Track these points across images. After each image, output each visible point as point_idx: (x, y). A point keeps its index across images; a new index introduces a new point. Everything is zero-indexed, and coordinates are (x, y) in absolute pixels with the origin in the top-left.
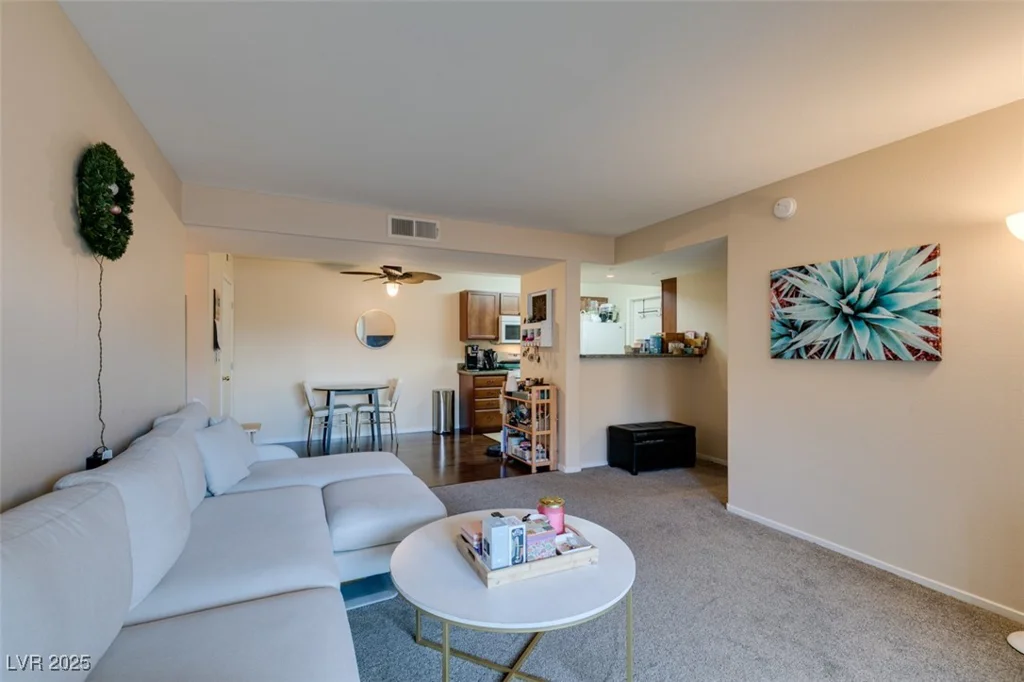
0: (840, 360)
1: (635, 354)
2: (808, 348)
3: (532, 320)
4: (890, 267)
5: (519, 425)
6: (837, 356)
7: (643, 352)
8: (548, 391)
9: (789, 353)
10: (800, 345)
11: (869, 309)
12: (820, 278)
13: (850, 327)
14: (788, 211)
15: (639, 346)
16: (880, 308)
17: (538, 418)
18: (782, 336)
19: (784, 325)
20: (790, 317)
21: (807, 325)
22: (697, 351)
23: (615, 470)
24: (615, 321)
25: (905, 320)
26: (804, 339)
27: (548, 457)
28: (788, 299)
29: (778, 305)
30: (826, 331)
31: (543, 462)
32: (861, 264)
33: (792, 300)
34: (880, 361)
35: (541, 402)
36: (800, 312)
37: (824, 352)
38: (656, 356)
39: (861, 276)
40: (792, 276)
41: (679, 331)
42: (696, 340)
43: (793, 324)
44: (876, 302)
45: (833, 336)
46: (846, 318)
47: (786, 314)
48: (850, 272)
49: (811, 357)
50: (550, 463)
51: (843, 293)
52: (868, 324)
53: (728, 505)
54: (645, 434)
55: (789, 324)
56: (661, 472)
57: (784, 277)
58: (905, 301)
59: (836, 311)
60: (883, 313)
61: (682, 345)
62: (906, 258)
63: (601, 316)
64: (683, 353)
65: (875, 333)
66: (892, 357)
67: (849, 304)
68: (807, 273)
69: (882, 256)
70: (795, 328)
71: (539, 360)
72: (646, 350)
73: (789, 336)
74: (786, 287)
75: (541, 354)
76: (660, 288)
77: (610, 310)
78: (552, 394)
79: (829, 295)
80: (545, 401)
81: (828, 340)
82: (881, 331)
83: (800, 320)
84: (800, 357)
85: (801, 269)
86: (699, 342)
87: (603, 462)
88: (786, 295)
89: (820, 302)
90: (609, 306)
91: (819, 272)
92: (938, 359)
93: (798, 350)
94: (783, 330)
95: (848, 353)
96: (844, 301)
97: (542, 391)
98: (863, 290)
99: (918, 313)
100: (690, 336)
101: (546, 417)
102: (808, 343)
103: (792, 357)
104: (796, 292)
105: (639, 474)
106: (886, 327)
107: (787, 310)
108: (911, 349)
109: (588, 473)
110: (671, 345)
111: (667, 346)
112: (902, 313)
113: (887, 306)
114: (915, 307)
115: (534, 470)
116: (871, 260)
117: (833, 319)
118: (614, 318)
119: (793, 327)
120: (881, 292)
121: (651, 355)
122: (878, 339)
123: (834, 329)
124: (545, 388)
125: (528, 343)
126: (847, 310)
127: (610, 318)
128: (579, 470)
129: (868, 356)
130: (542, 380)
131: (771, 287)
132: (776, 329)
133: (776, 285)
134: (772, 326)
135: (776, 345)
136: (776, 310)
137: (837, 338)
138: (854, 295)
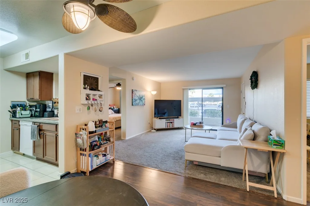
5: (102, 146)
11: (141, 98)
12: (138, 93)
21: (137, 100)
26: (136, 102)
32: (141, 92)
37: (137, 105)
44: (142, 98)
59: (139, 98)
60: (142, 99)
83: (136, 99)
85: (136, 90)
89: (138, 96)
91: (138, 91)
103: (135, 106)
107: (135, 97)
108: (144, 104)
114: (144, 98)
119: (136, 100)
120: (142, 96)
122: (142, 103)
129: (141, 105)
131: (132, 93)
132: (134, 101)
133: (133, 92)
134: (132, 100)
135: (134, 103)
136: (133, 97)
137: (139, 102)
138: (140, 96)
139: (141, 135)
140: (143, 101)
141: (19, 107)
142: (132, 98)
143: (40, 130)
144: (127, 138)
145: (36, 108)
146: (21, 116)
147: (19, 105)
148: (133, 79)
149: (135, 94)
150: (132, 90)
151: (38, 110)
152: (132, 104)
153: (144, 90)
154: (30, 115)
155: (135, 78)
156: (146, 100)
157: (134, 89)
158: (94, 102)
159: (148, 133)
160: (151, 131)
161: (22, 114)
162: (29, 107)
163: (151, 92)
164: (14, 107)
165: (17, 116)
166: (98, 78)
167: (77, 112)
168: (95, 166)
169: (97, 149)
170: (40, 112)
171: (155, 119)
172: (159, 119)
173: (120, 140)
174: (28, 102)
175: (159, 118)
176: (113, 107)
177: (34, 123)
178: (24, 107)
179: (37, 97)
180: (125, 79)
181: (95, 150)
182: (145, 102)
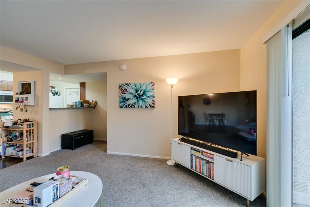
0: (136, 108)
1: (71, 107)
2: (129, 105)
3: (22, 93)
4: (146, 86)
5: (14, 141)
6: (135, 107)
7: (74, 107)
8: (33, 124)
9: (124, 106)
10: (127, 104)
11: (142, 96)
12: (131, 87)
13: (138, 100)
14: (124, 68)
15: (73, 105)
16: (144, 96)
17: (27, 136)
18: (122, 102)
19: (123, 99)
21: (128, 99)
22: (93, 106)
23: (65, 150)
24: (59, 96)
25: (149, 98)
26: (128, 103)
27: (32, 152)
28: (124, 92)
29: (121, 93)
30: (133, 101)
31: (30, 155)
32: (140, 85)
33: (125, 92)
34: (144, 108)
35: (28, 129)
36: (127, 96)
37: (132, 106)
38: (79, 108)
39: (140, 88)
40: (125, 86)
41: (86, 100)
42: (93, 103)
43: (125, 99)
44: (143, 94)
45: (134, 102)
46: (137, 97)
47: (123, 96)
48: (138, 86)
49: (129, 107)
50: (34, 154)
51: (137, 91)
52: (142, 99)
53: (107, 152)
54: (77, 135)
55: (124, 99)
56: (83, 147)
58: (149, 94)
59: (135, 96)
60: (145, 97)
61: (88, 104)
62: (149, 85)
63: (52, 93)
64: (89, 107)
65: (143, 102)
67: (138, 94)
68: (128, 85)
69: (144, 83)
70: (126, 100)
71: (27, 111)
72: (75, 106)
73: (124, 102)
74: (123, 89)
75: (28, 108)
76: (79, 85)
77: (56, 91)
78: (34, 125)
79: (133, 92)
80: (31, 128)
81: (133, 103)
82: (144, 101)
83: (127, 98)
84: (127, 107)
85: (127, 84)
86: (94, 103)
87: (60, 148)
88: (123, 91)
89: (131, 93)
90: (56, 90)
91: (131, 85)
92: (153, 107)
93: (126, 106)
94: (122, 100)
95: (137, 107)
96: (137, 93)
97: (30, 124)
98: (141, 91)
99: (151, 97)
100: (91, 101)
101: (31, 135)
102: (129, 104)
103: (125, 108)
104: (126, 90)
105: (75, 149)
106: (145, 100)
108: (150, 105)
109: (53, 154)
110: (84, 104)
111: (83, 105)
112: (148, 97)
113: (145, 95)
114: (151, 96)
115: (25, 159)
116: (142, 84)
117: (134, 98)
118: (58, 94)
120: (144, 92)
121: (77, 108)
122: (144, 103)
123: (134, 100)
124: (31, 123)
125: (19, 104)
127: (57, 94)
128: (49, 154)
129: (142, 107)
130: (29, 119)
133: (121, 88)
134: (119, 99)
135: (121, 104)
136: (121, 95)
137: (135, 102)
138: (139, 92)
140: (149, 101)
150: (119, 85)
182: (155, 103)
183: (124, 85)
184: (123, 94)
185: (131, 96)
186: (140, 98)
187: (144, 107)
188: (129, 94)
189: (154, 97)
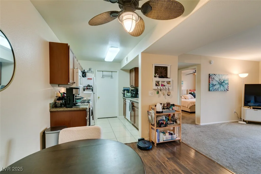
2: (215, 89)
9: (213, 90)
11: (223, 83)
12: (217, 77)
18: (212, 87)
19: (212, 85)
20: (213, 83)
21: (215, 85)
25: (226, 85)
26: (215, 87)
28: (213, 80)
36: (214, 83)
39: (222, 78)
44: (223, 82)
46: (220, 84)
49: (216, 91)
57: (212, 76)
58: (226, 82)
59: (219, 83)
60: (224, 84)
62: (226, 76)
66: (225, 91)
68: (215, 75)
73: (213, 87)
82: (224, 86)
83: (214, 84)
84: (214, 91)
85: (214, 74)
89: (217, 81)
91: (217, 75)
92: (228, 90)
95: (220, 90)
98: (222, 80)
103: (213, 91)
107: (212, 82)
108: (226, 89)
112: (225, 84)
113: (224, 83)
114: (227, 83)
120: (224, 81)
122: (223, 88)
126: (220, 83)
129: (222, 90)
131: (209, 77)
132: (211, 85)
133: (211, 77)
134: (209, 85)
135: (211, 88)
136: (211, 82)
137: (219, 87)
138: (221, 80)
139: (221, 124)
140: (226, 86)
141: (126, 91)
142: (209, 83)
143: (133, 106)
144: (202, 124)
145: (133, 92)
146: (127, 96)
147: (126, 90)
148: (210, 63)
149: (214, 79)
150: (209, 74)
151: (134, 93)
152: (209, 90)
153: (228, 73)
154: (130, 96)
155: (213, 62)
156: (229, 85)
157: (211, 73)
158: (163, 88)
159: (233, 124)
160: (237, 122)
161: (127, 95)
162: (131, 91)
163: (238, 75)
164: (124, 91)
165: (125, 96)
166: (167, 67)
167: (150, 95)
168: (162, 140)
169: (163, 127)
170: (135, 94)
171: (246, 108)
172: (252, 109)
173: (194, 124)
174: (130, 88)
175: (251, 107)
176: (194, 93)
177: (131, 101)
178: (128, 91)
179: (134, 85)
180: (200, 64)
181: (162, 127)
182: (229, 87)
183: (212, 75)
184: (212, 81)
185: (217, 83)
186: (222, 84)
187: (223, 90)
188: (215, 81)
189: (228, 84)
